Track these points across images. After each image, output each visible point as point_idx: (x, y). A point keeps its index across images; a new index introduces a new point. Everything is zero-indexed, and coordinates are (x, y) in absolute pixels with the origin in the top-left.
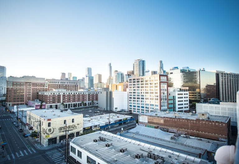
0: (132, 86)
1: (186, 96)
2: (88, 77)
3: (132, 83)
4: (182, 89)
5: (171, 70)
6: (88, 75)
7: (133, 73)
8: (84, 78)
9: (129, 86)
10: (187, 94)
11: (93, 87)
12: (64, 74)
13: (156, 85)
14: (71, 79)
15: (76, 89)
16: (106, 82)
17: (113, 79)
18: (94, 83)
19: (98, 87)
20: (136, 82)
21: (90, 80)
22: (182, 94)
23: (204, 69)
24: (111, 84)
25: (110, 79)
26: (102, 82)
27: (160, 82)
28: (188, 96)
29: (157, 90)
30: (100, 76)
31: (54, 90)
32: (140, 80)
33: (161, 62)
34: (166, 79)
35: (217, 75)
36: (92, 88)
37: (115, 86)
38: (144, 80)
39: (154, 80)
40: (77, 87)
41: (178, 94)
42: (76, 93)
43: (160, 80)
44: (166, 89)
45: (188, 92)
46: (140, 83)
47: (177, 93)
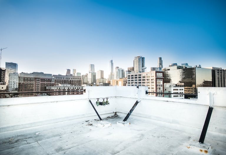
0: (131, 82)
1: (181, 91)
2: (91, 73)
3: (131, 79)
4: (177, 85)
5: (170, 66)
6: (91, 71)
7: (133, 69)
8: (87, 74)
9: (127, 82)
10: (182, 90)
11: (96, 82)
12: (69, 71)
13: (152, 81)
14: (76, 75)
15: (80, 84)
16: (108, 77)
17: (114, 75)
18: (96, 79)
19: (100, 82)
20: (134, 78)
21: (93, 76)
22: (177, 90)
23: (200, 65)
24: (112, 80)
25: (112, 75)
26: (104, 78)
27: (156, 79)
28: (183, 91)
29: (153, 85)
30: (102, 72)
31: (60, 85)
32: (138, 77)
33: (160, 59)
34: (162, 75)
35: (213, 71)
36: (95, 84)
37: (116, 81)
38: (142, 76)
39: (150, 77)
40: (81, 82)
41: (174, 90)
42: (80, 88)
43: (156, 76)
44: (161, 85)
45: (183, 88)
46: (138, 79)
47: (172, 88)
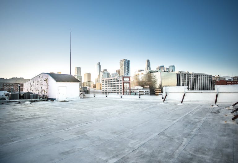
10: (148, 91)
11: (82, 86)
13: (120, 85)
18: (82, 82)
20: (107, 82)
22: (143, 91)
26: (91, 81)
27: (123, 82)
30: (89, 75)
32: (110, 81)
33: (148, 61)
38: (113, 81)
39: (119, 81)
44: (128, 88)
